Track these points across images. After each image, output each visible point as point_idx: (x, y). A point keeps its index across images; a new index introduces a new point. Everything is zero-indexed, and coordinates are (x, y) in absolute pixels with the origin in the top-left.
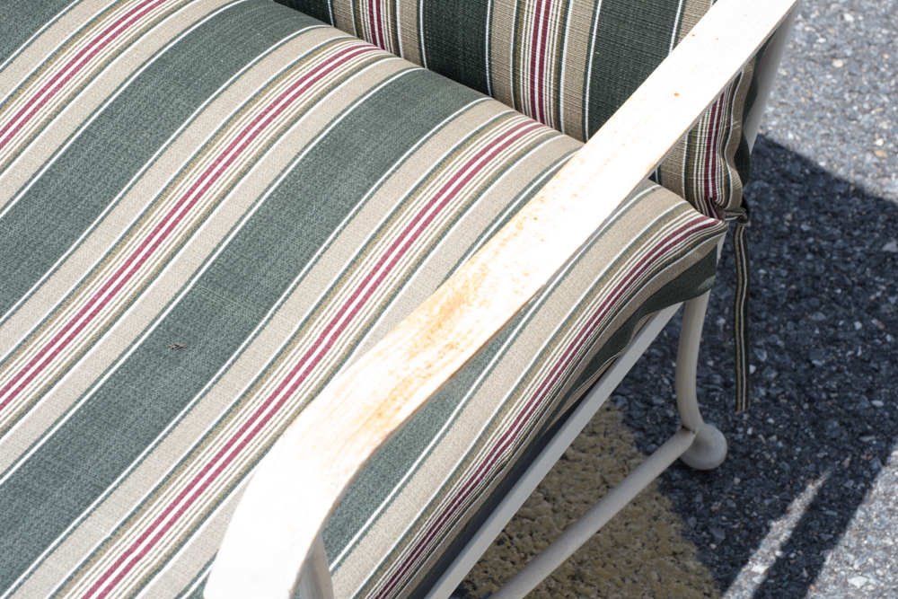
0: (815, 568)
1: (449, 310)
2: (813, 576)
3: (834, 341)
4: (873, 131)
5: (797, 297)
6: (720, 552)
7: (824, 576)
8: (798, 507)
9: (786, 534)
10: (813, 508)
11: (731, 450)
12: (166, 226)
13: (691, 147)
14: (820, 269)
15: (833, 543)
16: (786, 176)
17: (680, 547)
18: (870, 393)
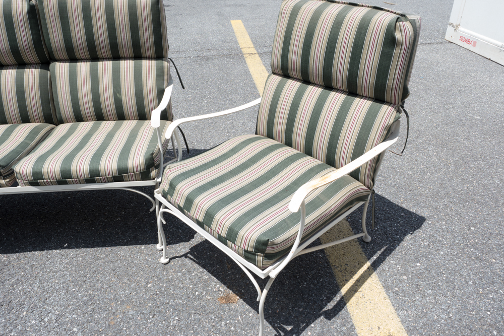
0: (385, 259)
1: (325, 178)
2: (384, 260)
3: (391, 226)
4: (401, 197)
5: (385, 219)
6: (369, 254)
7: (386, 260)
8: (382, 250)
9: (380, 253)
10: (385, 250)
11: (372, 240)
12: (287, 177)
13: (367, 165)
14: (390, 216)
15: (388, 256)
16: (385, 202)
17: (361, 253)
18: (397, 235)
